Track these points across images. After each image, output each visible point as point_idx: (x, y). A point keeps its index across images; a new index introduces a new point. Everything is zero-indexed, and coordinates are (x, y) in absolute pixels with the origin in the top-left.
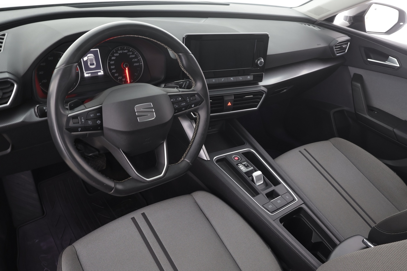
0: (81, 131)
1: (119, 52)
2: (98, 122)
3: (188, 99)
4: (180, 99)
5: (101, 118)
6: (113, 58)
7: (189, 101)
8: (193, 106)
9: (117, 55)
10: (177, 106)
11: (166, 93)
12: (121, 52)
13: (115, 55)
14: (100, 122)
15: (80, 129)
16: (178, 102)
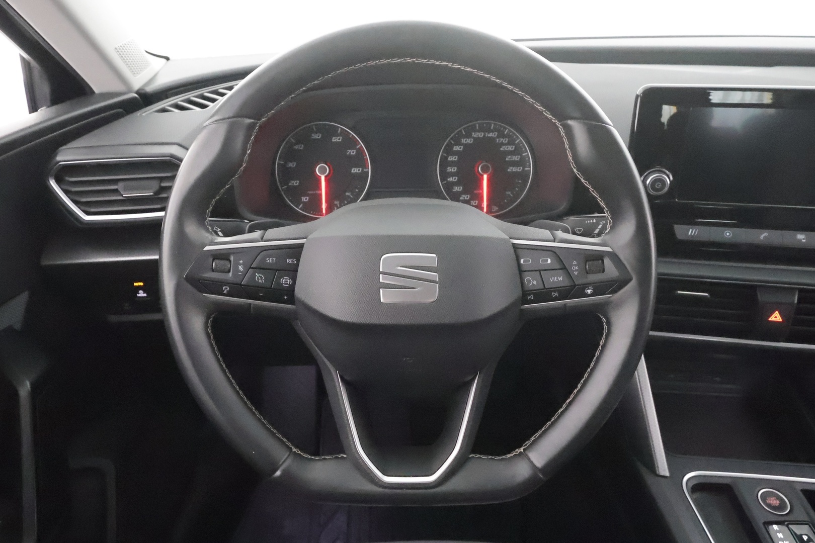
0: (229, 295)
1: (474, 135)
2: (283, 281)
3: (575, 265)
4: (549, 261)
5: (293, 272)
6: (456, 148)
7: (576, 273)
8: (589, 291)
9: (469, 141)
10: (535, 282)
11: (507, 237)
12: (480, 135)
13: (463, 141)
14: (290, 282)
15: (226, 289)
16: (540, 271)
